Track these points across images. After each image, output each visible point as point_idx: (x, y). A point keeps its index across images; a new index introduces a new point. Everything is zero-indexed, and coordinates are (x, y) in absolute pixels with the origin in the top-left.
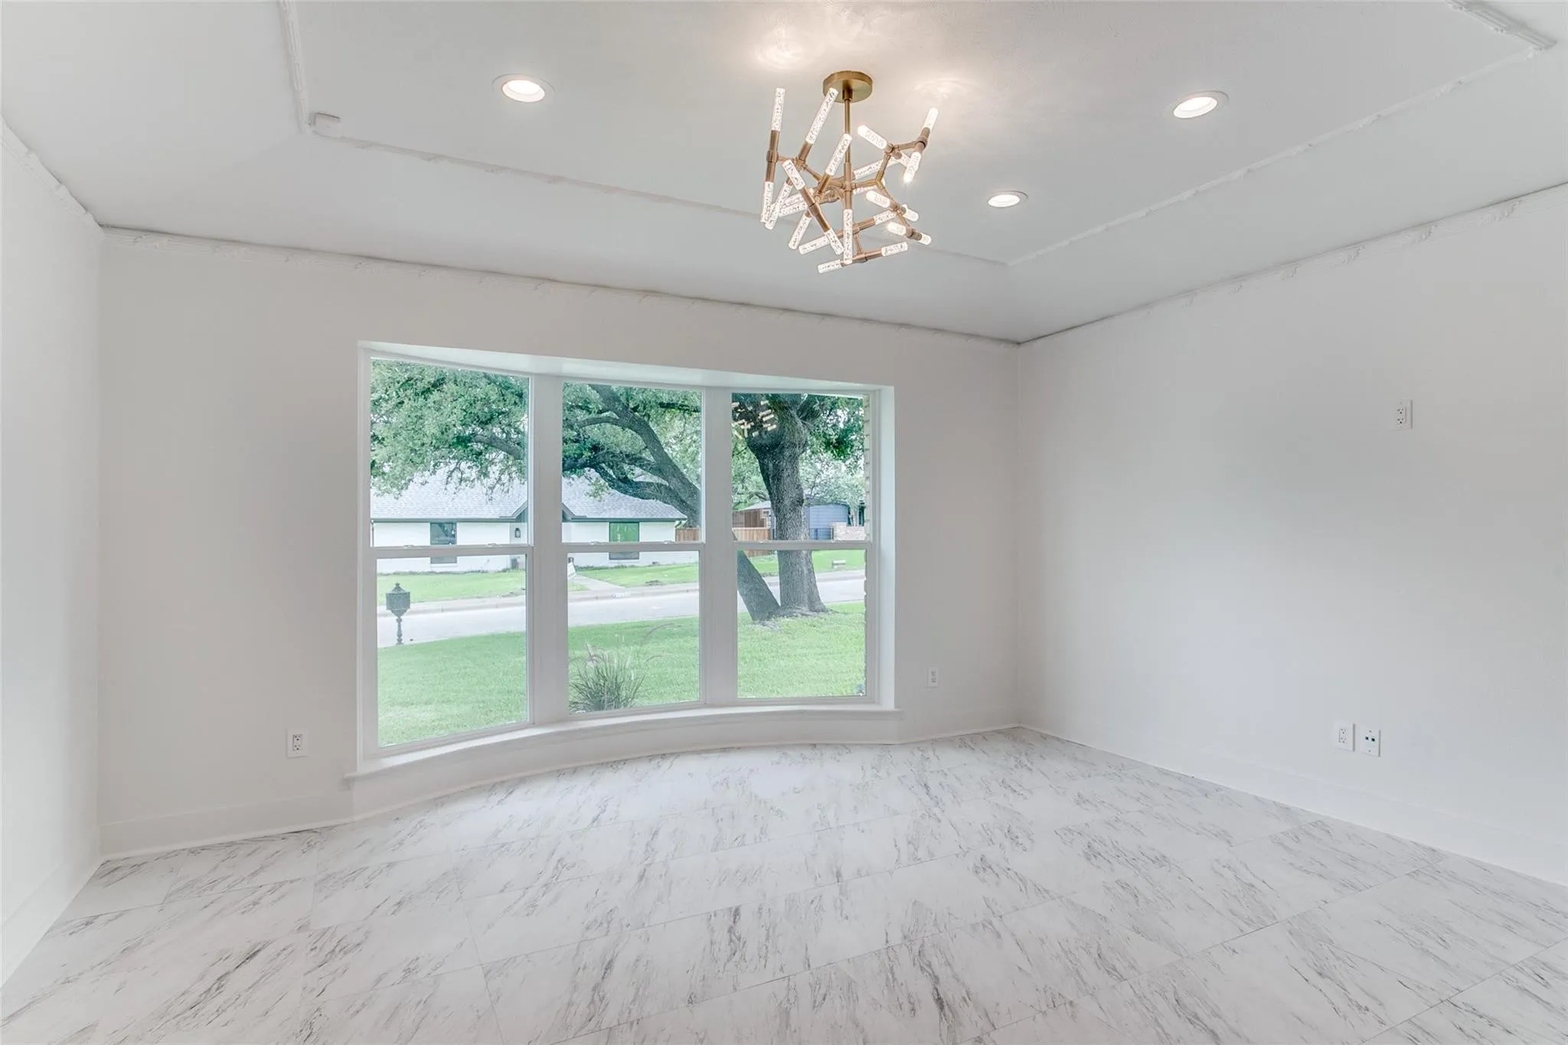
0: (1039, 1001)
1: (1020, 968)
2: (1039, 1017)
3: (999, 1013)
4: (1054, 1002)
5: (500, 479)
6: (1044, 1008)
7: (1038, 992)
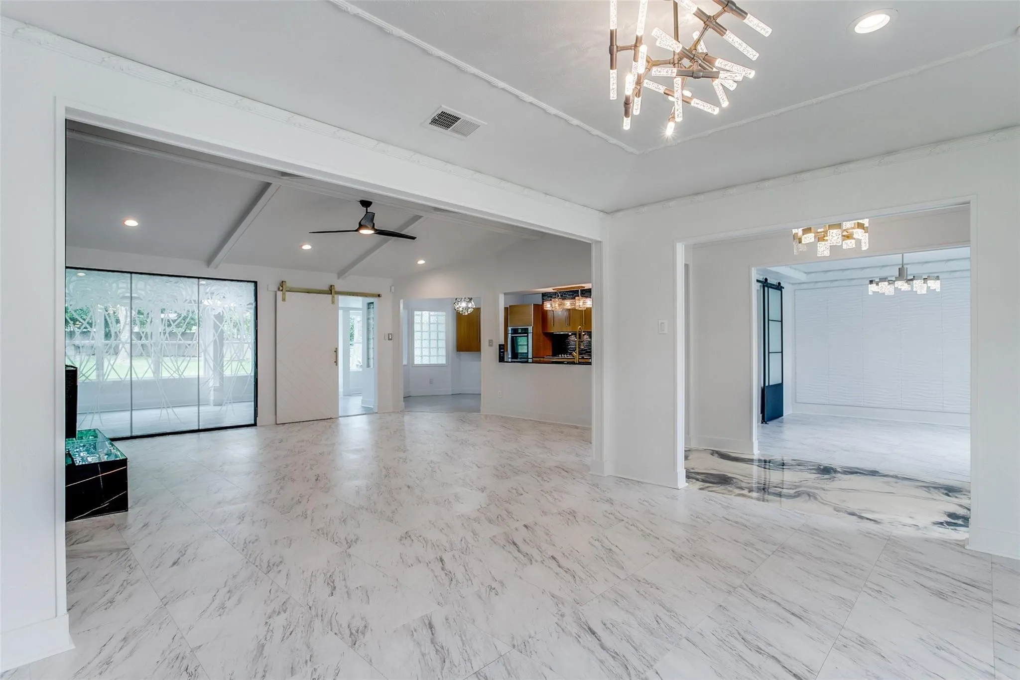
0: (534, 644)
1: (551, 669)
2: (533, 634)
3: (557, 632)
4: (525, 645)
6: (530, 640)
7: (536, 651)
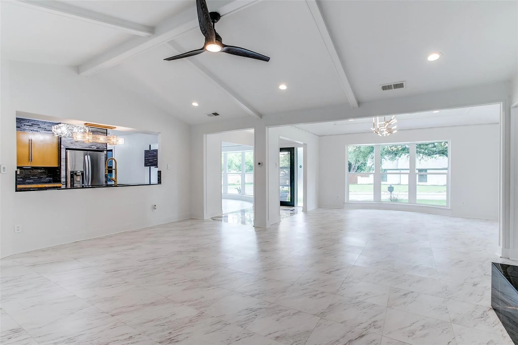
5: (422, 157)
